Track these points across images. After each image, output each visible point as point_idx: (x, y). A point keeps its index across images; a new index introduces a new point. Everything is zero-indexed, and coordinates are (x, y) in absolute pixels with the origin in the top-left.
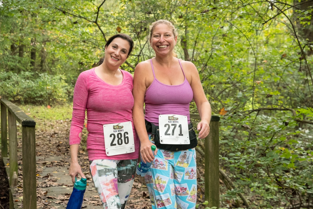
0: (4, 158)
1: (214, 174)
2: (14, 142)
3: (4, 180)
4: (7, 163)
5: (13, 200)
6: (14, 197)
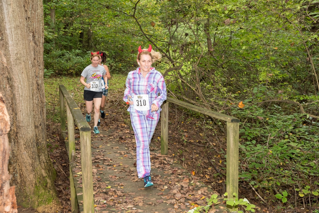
1: (234, 166)
4: (66, 137)
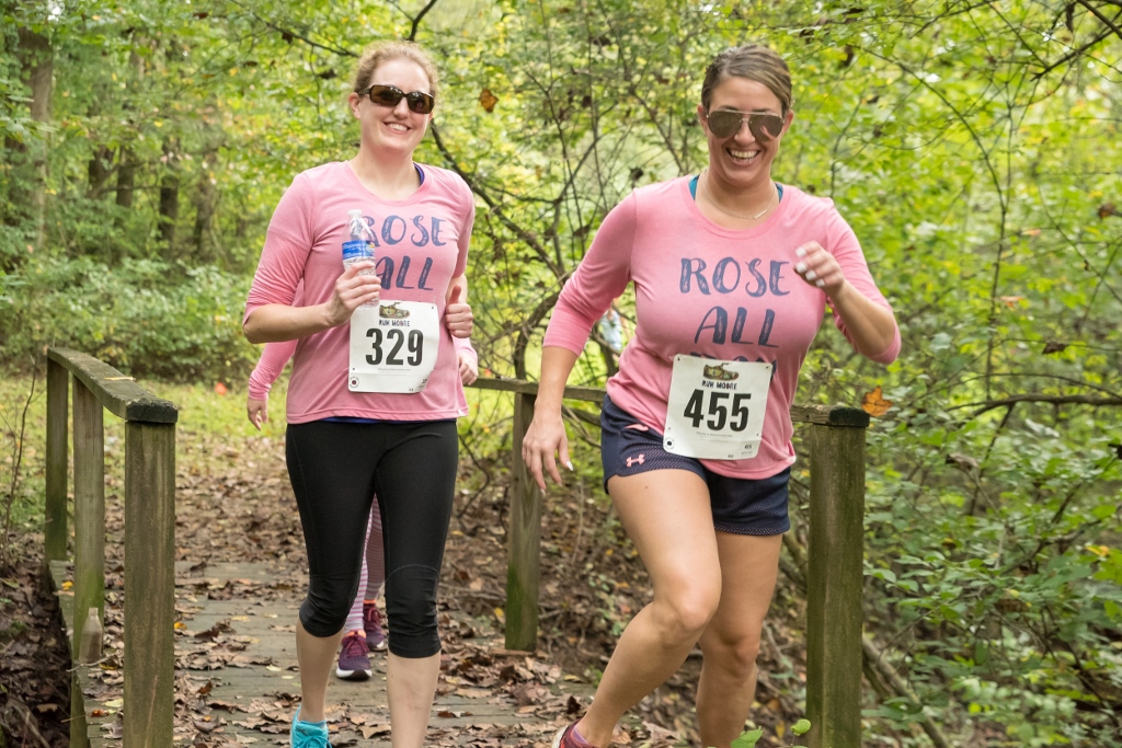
0: (54, 562)
1: (844, 629)
2: (92, 496)
3: (52, 642)
4: (65, 581)
5: (86, 709)
6: (86, 701)
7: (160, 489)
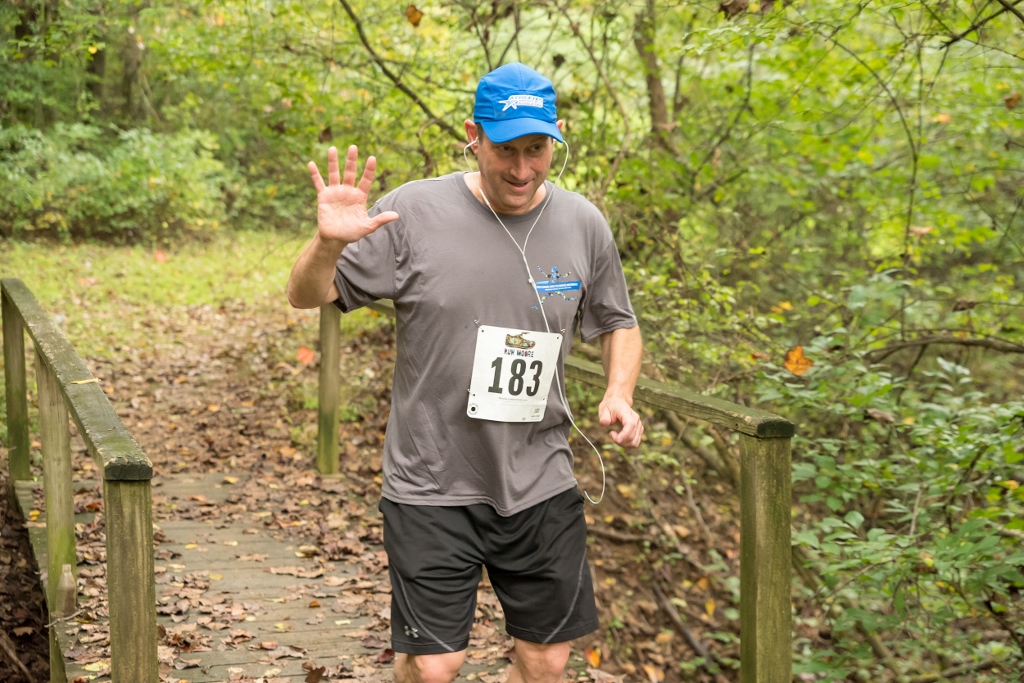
0: (19, 483)
1: (774, 622)
2: (59, 460)
4: (32, 509)
6: (68, 664)
7: (139, 540)
